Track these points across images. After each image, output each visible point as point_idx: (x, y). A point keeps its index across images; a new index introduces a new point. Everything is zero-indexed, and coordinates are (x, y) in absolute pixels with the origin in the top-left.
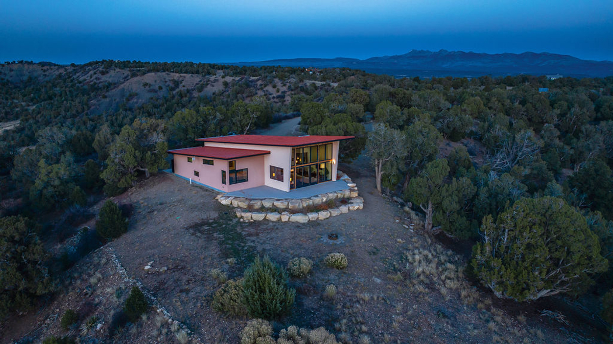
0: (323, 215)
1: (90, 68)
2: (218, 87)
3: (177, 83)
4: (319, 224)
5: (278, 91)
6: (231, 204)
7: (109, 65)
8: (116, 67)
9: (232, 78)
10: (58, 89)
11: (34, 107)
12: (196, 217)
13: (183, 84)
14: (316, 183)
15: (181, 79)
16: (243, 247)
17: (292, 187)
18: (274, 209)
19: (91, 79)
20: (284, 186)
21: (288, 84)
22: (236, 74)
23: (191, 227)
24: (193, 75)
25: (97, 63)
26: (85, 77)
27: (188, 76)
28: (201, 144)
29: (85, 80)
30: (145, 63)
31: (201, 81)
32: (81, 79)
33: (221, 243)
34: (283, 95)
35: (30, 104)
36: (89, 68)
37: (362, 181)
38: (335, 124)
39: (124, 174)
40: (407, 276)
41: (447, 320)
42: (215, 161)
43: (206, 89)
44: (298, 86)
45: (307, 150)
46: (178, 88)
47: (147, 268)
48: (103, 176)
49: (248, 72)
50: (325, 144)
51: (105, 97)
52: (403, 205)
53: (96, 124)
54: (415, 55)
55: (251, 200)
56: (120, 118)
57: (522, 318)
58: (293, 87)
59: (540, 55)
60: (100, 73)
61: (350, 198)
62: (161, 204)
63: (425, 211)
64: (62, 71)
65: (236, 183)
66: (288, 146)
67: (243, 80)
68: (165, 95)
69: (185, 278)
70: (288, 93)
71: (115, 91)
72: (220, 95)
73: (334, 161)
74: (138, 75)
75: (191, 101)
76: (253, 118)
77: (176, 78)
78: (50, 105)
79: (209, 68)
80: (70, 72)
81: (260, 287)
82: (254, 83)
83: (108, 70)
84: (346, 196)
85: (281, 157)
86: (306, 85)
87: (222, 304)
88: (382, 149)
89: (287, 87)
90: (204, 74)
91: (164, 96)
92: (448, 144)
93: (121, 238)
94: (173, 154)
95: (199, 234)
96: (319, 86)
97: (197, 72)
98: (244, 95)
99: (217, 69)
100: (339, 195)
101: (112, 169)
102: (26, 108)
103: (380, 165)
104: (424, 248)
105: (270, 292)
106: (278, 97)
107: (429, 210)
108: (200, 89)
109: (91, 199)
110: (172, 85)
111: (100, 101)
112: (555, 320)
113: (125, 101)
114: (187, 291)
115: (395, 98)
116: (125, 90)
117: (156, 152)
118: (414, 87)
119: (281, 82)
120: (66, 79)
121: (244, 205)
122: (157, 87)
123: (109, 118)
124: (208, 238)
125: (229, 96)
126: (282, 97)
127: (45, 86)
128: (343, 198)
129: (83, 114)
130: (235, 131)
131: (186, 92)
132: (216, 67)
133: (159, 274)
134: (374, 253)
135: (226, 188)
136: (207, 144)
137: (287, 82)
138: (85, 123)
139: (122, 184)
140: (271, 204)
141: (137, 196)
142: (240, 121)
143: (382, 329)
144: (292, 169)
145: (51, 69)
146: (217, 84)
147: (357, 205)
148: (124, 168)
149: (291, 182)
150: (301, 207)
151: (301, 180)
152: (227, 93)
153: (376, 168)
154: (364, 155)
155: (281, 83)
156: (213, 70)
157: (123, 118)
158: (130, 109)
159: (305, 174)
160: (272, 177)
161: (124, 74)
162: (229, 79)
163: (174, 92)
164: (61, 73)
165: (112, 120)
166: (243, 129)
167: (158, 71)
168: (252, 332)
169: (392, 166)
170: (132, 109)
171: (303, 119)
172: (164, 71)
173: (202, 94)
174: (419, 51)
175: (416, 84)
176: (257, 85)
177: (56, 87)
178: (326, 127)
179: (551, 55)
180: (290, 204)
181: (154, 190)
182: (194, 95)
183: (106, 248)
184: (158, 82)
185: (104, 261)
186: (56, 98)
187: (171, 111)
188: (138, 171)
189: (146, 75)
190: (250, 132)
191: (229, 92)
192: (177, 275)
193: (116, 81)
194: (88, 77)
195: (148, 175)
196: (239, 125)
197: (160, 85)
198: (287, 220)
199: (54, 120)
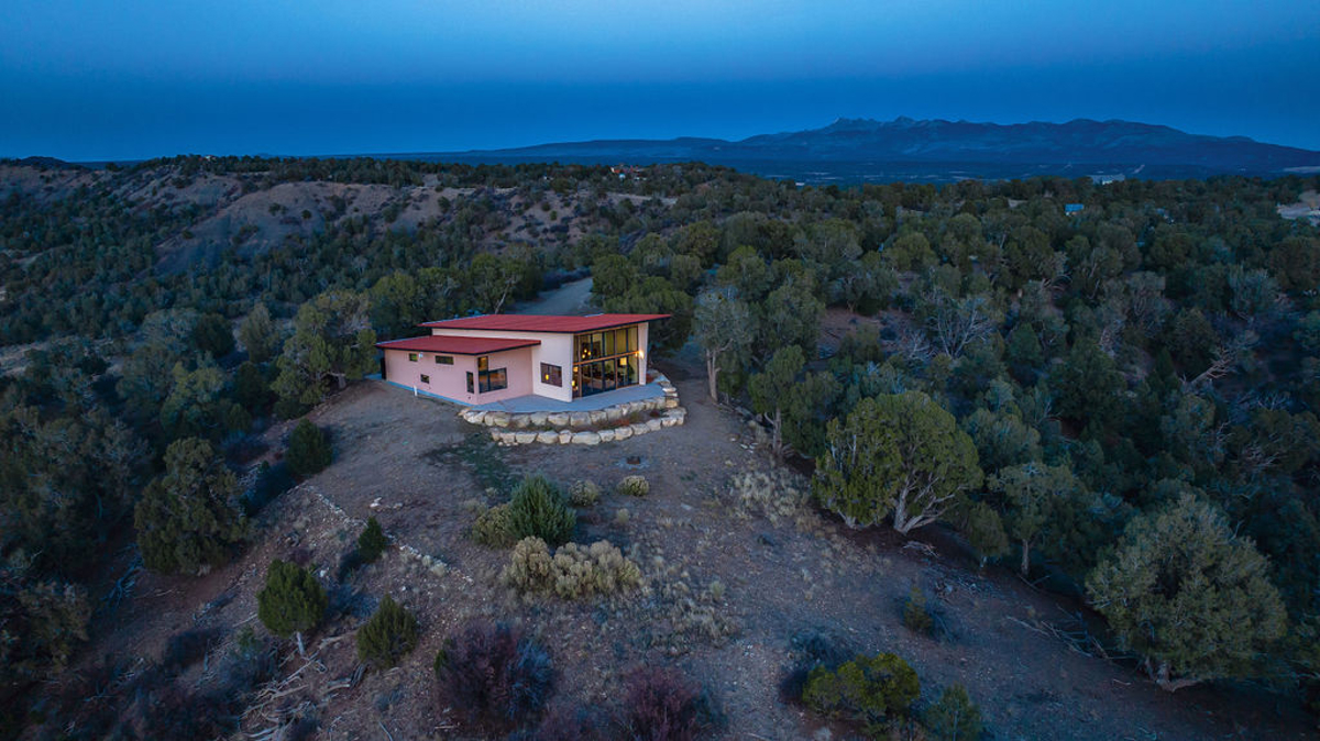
0: (621, 433)
1: (151, 172)
2: (430, 211)
3: (341, 205)
4: (615, 446)
5: (554, 217)
6: (484, 421)
7: (193, 167)
8: (209, 170)
9: (457, 192)
10: (83, 219)
11: (34, 259)
12: (432, 441)
13: (355, 205)
14: (613, 388)
15: (349, 195)
16: (506, 477)
17: (575, 395)
18: (549, 427)
19: (155, 198)
20: (563, 393)
21: (575, 203)
22: (464, 182)
23: (426, 455)
24: (375, 186)
25: (166, 161)
26: (141, 193)
27: (364, 188)
28: (428, 331)
29: (141, 199)
30: (270, 161)
31: (392, 198)
32: (133, 197)
33: (474, 474)
34: (564, 224)
35: (25, 252)
36: (147, 173)
37: (689, 385)
38: (646, 294)
39: (309, 383)
40: (728, 502)
41: (769, 547)
42: (456, 358)
43: (402, 216)
44: (597, 207)
45: (597, 338)
46: (344, 213)
47: (373, 505)
48: (277, 386)
49: (491, 179)
50: (627, 329)
51: (189, 236)
52: (748, 418)
53: (174, 294)
54: (846, 130)
55: (513, 415)
56: (225, 279)
57: (871, 548)
58: (584, 208)
59: (1104, 126)
60: (174, 184)
61: (664, 410)
62: (375, 426)
63: (772, 422)
64: (86, 179)
65: (489, 390)
66: (571, 332)
67: (481, 195)
68: (317, 230)
69: (429, 515)
70: (575, 221)
71: (209, 224)
72: (435, 227)
73: (641, 354)
74: (257, 189)
75: (374, 242)
76: (510, 284)
77: (339, 194)
78: (69, 254)
79: (409, 170)
80: (105, 183)
81: (532, 507)
82: (503, 201)
83: (190, 178)
84: (658, 407)
85: (557, 349)
86: (611, 204)
87: (484, 534)
88: (715, 334)
89: (572, 208)
90: (398, 184)
91: (314, 232)
92: (853, 321)
93: (324, 472)
94: (383, 349)
95: (440, 464)
96: (638, 204)
97: (384, 180)
98: (485, 227)
99: (423, 171)
100: (648, 405)
101: (290, 374)
102: (14, 261)
103: (714, 359)
104: (760, 470)
105: (545, 511)
106: (554, 230)
107: (777, 422)
108: (391, 218)
109: (258, 423)
110: (330, 208)
111: (179, 244)
112: (920, 552)
113: (232, 243)
114: (436, 527)
115: (770, 237)
116: (232, 222)
117: (356, 346)
118: (826, 206)
119: (561, 198)
120: (99, 198)
121: (503, 422)
122: (298, 212)
123: (202, 280)
124: (454, 467)
125: (452, 229)
126: (562, 230)
127: (53, 214)
128: (655, 409)
129: (144, 271)
130: (480, 308)
131: (362, 222)
132: (422, 167)
133: (392, 511)
134: (689, 478)
135: (475, 399)
136: (436, 332)
137: (573, 199)
138: (149, 292)
139: (305, 399)
140: (544, 420)
141: (332, 416)
142: (488, 291)
143: (682, 553)
144: (574, 366)
145: (62, 176)
146: (427, 203)
147: (675, 418)
148: (308, 372)
149: (574, 387)
150: (589, 422)
151: (590, 385)
152: (449, 223)
153: (709, 362)
154: (691, 342)
155: (562, 201)
156: (416, 174)
157: (231, 280)
158: (245, 261)
159: (597, 375)
160: (544, 381)
161: (225, 185)
162: (451, 194)
163: (336, 223)
164: (84, 185)
165: (207, 285)
166: (492, 305)
167: (301, 180)
168: (524, 549)
169: (730, 359)
170: (249, 260)
171: (597, 284)
172: (314, 179)
173: (396, 226)
174: (854, 121)
175: (831, 199)
176: (510, 205)
177: (78, 215)
178: (630, 298)
179: (1129, 125)
180: (572, 420)
181: (357, 406)
182: (379, 227)
183: (304, 487)
184: (301, 201)
185: (307, 501)
186: (81, 240)
187: (332, 264)
188: (329, 377)
189: (277, 187)
190: (505, 310)
191: (453, 220)
192: (417, 511)
193: (210, 202)
194: (147, 193)
195: (342, 384)
196: (486, 298)
197: (305, 208)
198: (568, 441)
199: (81, 287)
